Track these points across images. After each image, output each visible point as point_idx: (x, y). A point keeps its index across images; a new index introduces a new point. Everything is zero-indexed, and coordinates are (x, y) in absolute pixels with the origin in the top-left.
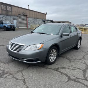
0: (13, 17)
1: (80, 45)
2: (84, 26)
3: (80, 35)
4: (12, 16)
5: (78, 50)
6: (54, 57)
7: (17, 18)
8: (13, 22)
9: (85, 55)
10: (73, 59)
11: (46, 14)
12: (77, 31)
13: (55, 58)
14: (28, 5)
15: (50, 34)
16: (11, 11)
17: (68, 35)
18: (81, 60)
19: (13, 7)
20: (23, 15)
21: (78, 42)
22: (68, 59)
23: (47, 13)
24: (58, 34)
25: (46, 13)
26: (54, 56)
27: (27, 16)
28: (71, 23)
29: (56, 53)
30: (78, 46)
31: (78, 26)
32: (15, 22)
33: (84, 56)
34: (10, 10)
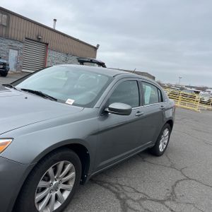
0: (9, 42)
1: (166, 142)
2: (182, 89)
3: (169, 114)
4: (7, 38)
5: (159, 159)
6: (62, 191)
7: (21, 46)
8: (8, 54)
9: (178, 182)
10: (137, 197)
11: (96, 49)
12: (162, 101)
13: (66, 195)
14: (55, 20)
15: (64, 102)
16: (7, 27)
17: (127, 112)
18: (162, 202)
19: (15, 17)
20: (39, 41)
21: (162, 133)
22: (118, 197)
23: (98, 46)
24: (90, 105)
25: (96, 46)
26: (62, 186)
27: (47, 44)
28: (154, 78)
29: (73, 174)
30: (161, 146)
31: (170, 87)
32: (13, 54)
33: (173, 187)
34: (5, 24)
